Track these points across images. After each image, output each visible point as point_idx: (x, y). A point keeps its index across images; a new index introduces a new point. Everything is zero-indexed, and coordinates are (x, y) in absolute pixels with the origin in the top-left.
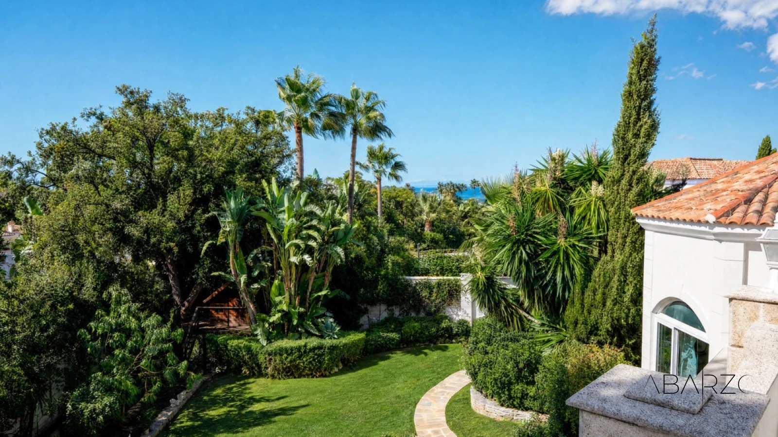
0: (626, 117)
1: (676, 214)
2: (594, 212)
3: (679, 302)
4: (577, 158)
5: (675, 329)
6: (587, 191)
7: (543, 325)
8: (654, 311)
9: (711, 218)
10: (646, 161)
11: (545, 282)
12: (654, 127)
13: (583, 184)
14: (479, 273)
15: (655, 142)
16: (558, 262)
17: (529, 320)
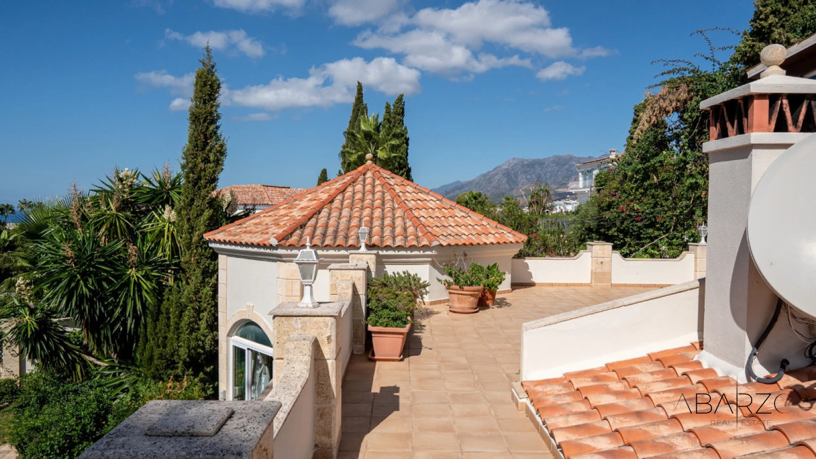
0: (194, 141)
1: (246, 238)
2: (168, 238)
3: (251, 323)
4: (148, 181)
5: (248, 349)
6: (160, 215)
7: (112, 368)
8: (229, 335)
9: (274, 242)
10: (216, 186)
11: (113, 320)
12: (222, 153)
13: (155, 209)
14: (27, 317)
15: (223, 167)
16: (127, 296)
17: (96, 365)
